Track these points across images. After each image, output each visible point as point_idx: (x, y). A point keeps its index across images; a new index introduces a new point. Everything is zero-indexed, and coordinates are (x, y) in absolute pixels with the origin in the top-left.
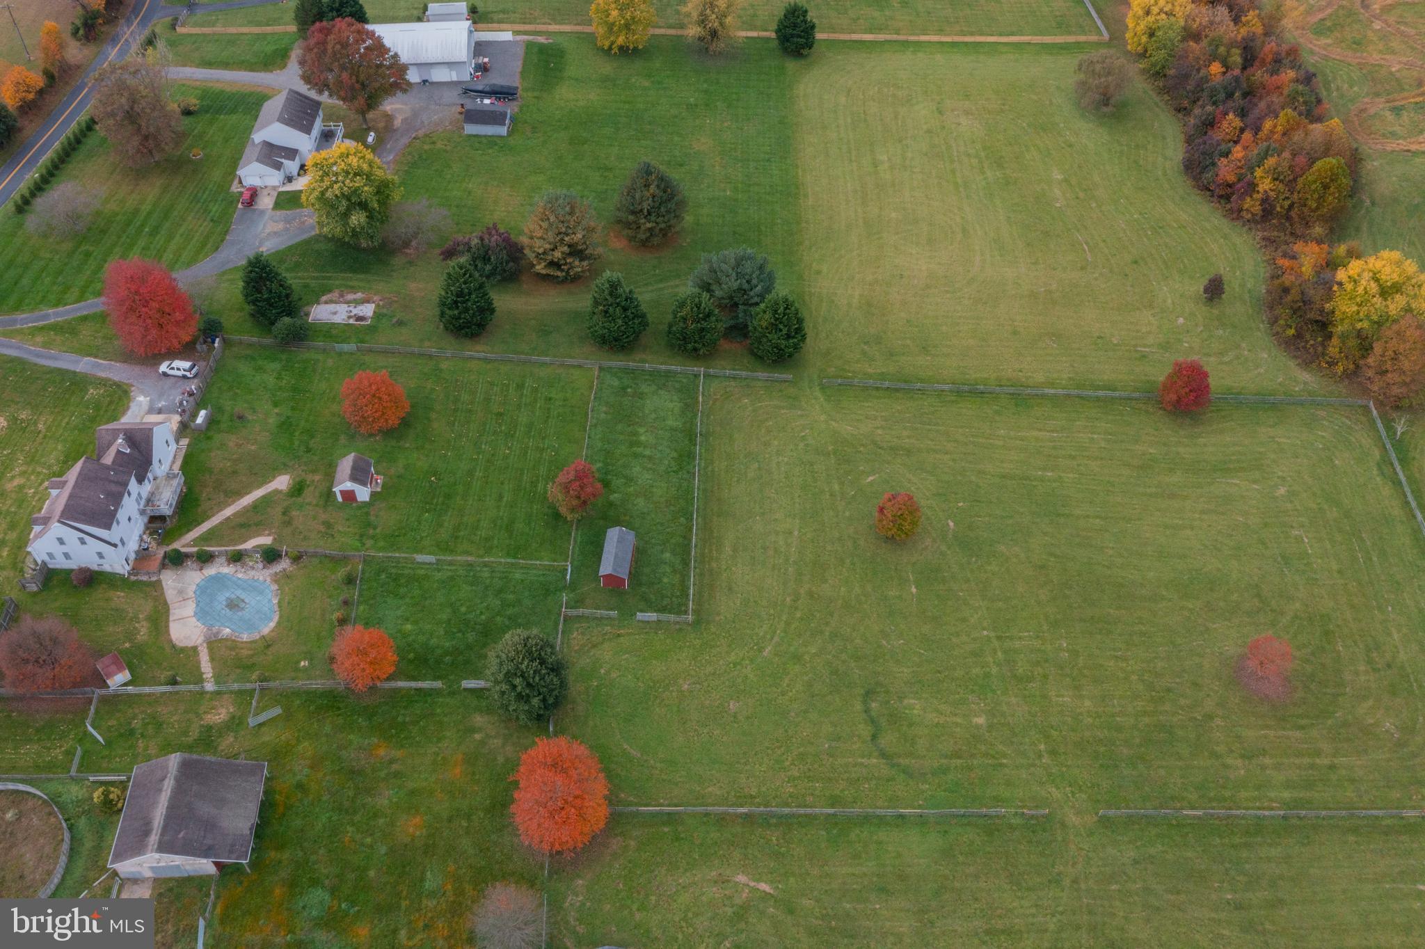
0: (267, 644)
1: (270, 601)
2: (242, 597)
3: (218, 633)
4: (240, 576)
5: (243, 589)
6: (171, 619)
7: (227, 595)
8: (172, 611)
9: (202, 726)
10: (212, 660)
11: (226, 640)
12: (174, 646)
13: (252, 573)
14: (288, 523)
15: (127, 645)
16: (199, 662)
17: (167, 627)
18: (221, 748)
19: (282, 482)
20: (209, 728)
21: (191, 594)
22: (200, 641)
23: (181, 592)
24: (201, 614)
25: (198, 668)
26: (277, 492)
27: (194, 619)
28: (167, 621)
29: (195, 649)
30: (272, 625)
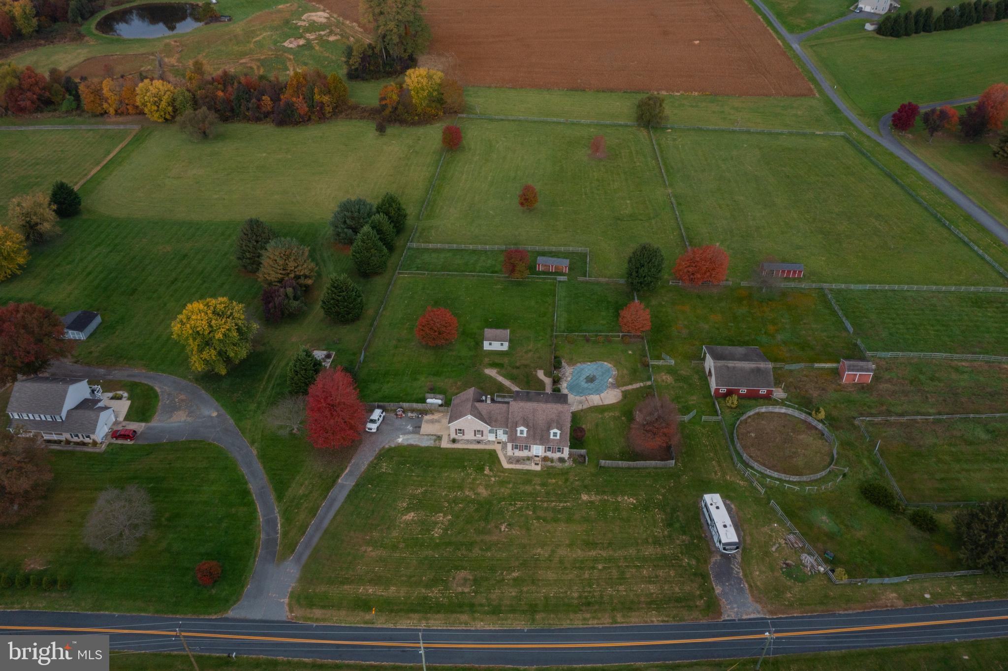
0: (617, 364)
1: (589, 365)
2: (585, 377)
3: (612, 384)
4: (569, 379)
5: (579, 377)
6: (602, 404)
7: (583, 383)
8: (596, 405)
9: (675, 383)
10: (631, 384)
11: (616, 380)
12: (622, 400)
13: (567, 374)
14: (526, 366)
15: (623, 418)
16: (633, 389)
17: (608, 405)
18: (688, 374)
19: (492, 372)
20: (676, 380)
21: (583, 398)
22: (618, 390)
23: (581, 402)
24: (598, 391)
25: (637, 388)
26: (498, 373)
27: (602, 395)
28: (604, 405)
29: (622, 392)
30: (606, 363)
